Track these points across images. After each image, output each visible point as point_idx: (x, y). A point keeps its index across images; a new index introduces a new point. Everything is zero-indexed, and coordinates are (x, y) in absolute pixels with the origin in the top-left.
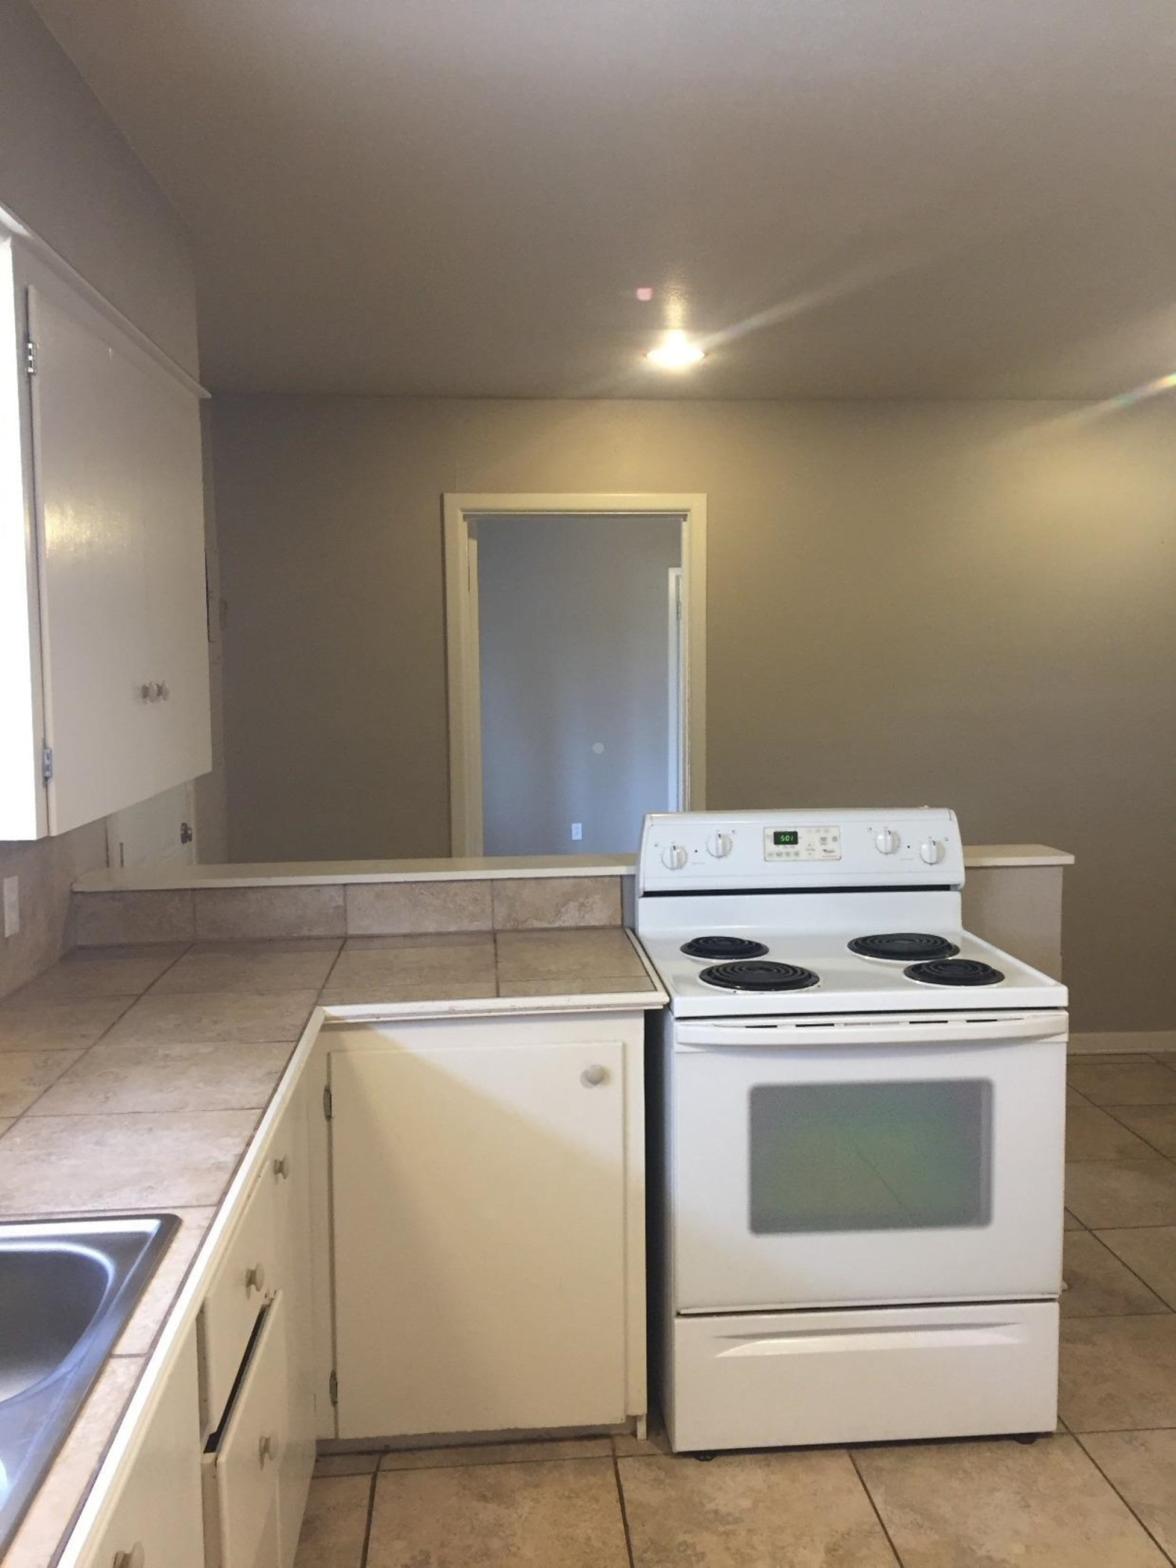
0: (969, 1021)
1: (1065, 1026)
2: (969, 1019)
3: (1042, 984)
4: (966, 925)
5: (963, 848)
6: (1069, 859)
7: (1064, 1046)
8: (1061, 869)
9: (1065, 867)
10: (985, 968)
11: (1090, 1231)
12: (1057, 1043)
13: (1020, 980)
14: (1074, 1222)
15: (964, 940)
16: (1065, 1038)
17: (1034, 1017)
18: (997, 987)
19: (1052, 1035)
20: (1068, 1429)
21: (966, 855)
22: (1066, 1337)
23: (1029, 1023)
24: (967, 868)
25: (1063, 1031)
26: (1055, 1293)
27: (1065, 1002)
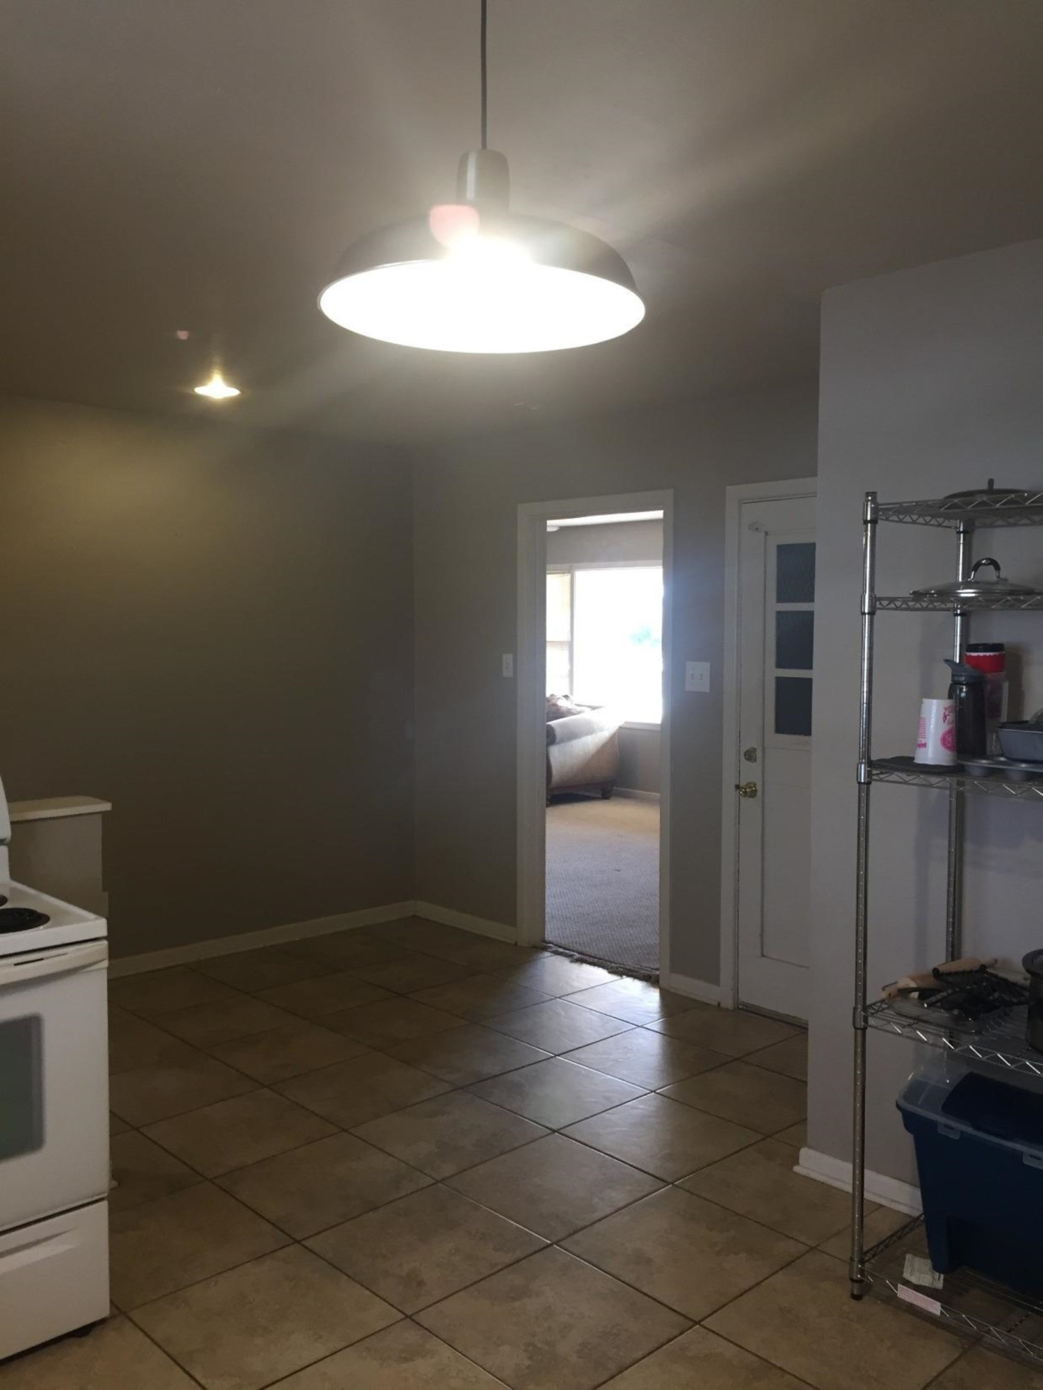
0: (16, 965)
1: (105, 954)
2: (16, 962)
3: (84, 920)
4: (14, 875)
5: (8, 805)
6: (107, 807)
7: (104, 974)
8: (100, 816)
9: (104, 814)
10: (32, 913)
11: (137, 1129)
12: (100, 969)
13: (64, 919)
14: (119, 1124)
15: (13, 890)
16: (105, 964)
17: (78, 950)
18: (44, 929)
19: (94, 963)
20: (120, 1309)
21: (10, 812)
22: (115, 1229)
23: (72, 956)
24: (12, 823)
25: (104, 958)
26: (104, 1193)
27: (104, 933)
